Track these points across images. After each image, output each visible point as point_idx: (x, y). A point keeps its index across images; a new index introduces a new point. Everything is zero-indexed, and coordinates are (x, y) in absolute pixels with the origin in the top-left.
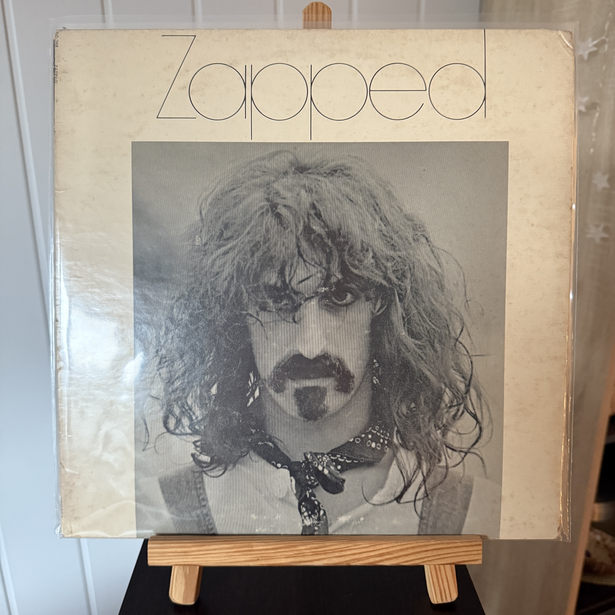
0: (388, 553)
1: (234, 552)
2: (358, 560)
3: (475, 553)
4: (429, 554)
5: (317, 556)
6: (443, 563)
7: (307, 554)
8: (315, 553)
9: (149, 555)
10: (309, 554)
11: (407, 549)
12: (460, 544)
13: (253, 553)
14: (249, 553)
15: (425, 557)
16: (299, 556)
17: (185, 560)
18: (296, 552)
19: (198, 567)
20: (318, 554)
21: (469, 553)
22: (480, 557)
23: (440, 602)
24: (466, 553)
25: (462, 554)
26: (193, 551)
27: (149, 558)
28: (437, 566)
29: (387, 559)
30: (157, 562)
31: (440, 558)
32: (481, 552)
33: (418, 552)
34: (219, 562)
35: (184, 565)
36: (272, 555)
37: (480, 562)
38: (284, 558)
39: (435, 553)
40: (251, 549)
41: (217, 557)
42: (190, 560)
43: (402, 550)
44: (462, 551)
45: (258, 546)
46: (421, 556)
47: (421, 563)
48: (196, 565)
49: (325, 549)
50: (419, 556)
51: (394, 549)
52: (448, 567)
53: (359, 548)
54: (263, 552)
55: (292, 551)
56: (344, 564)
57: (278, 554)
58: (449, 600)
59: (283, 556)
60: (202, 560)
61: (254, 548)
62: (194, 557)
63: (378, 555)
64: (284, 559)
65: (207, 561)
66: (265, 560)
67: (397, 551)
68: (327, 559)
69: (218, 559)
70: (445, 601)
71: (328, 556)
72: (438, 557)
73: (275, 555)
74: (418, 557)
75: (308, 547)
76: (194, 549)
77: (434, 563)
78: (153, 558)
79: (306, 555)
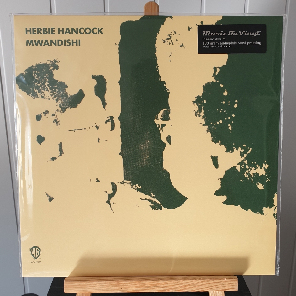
0: (189, 285)
1: (109, 285)
2: (174, 289)
3: (234, 284)
4: (210, 285)
5: (152, 286)
6: (218, 290)
9: (64, 287)
10: (148, 286)
11: (199, 282)
12: (226, 280)
13: (119, 285)
15: (208, 287)
16: (143, 287)
17: (84, 289)
18: (141, 285)
19: (90, 293)
21: (231, 284)
22: (237, 287)
24: (229, 285)
25: (227, 285)
26: (88, 285)
27: (65, 289)
28: (215, 292)
30: (69, 290)
32: (237, 284)
33: (204, 284)
34: (102, 290)
35: (83, 292)
37: (236, 290)
39: (213, 285)
40: (118, 283)
41: (100, 288)
42: (86, 289)
43: (196, 283)
44: (227, 283)
45: (121, 281)
46: (206, 287)
47: (206, 290)
49: (157, 283)
51: (192, 283)
52: (220, 292)
53: (174, 283)
55: (139, 284)
56: (166, 291)
57: (132, 286)
59: (134, 287)
60: (92, 289)
61: (120, 283)
62: (89, 288)
63: (184, 286)
65: (95, 290)
66: (125, 289)
67: (194, 284)
71: (158, 287)
72: (215, 287)
73: (130, 286)
74: (204, 287)
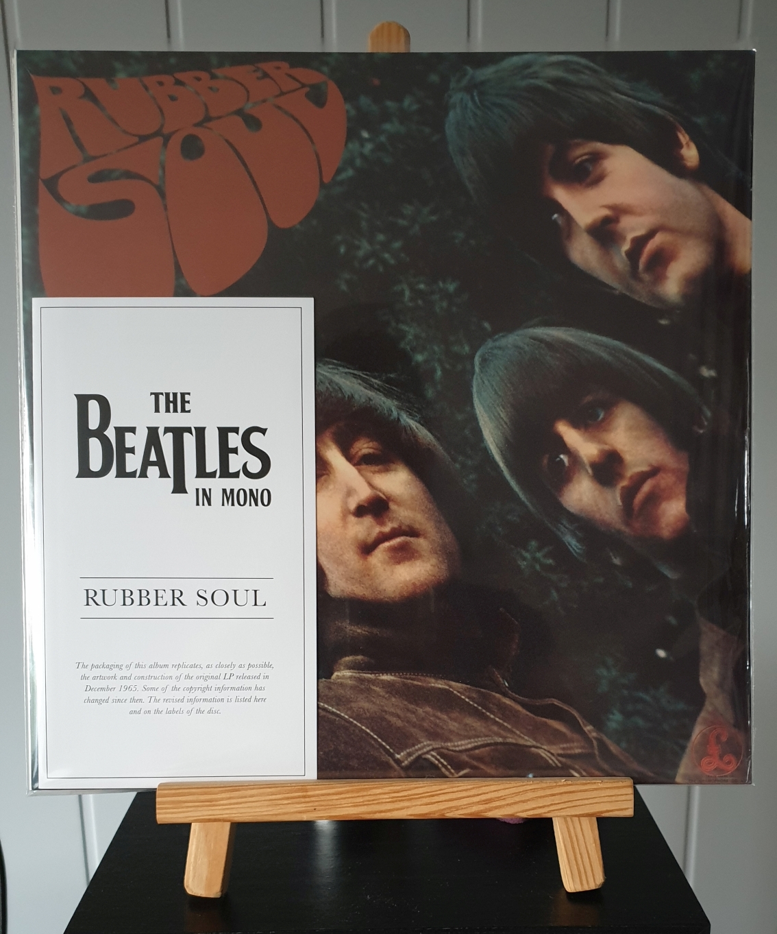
0: (499, 799)
1: (281, 799)
2: (457, 808)
3: (624, 798)
4: (557, 799)
5: (398, 803)
6: (578, 813)
7: (384, 801)
8: (396, 799)
9: (157, 806)
10: (388, 800)
11: (526, 791)
12: (601, 785)
13: (307, 800)
14: (303, 800)
15: (552, 805)
16: (373, 804)
17: (210, 813)
18: (367, 798)
19: (229, 824)
20: (400, 801)
21: (614, 798)
22: (631, 804)
23: (579, 889)
24: (609, 799)
25: (604, 800)
26: (222, 799)
27: (157, 811)
28: (568, 819)
29: (496, 808)
30: (170, 816)
31: (573, 807)
32: (632, 797)
33: (541, 797)
34: (260, 814)
35: (209, 820)
36: (335, 802)
37: (630, 812)
38: (352, 806)
39: (565, 798)
40: (304, 794)
41: (256, 807)
42: (217, 812)
43: (517, 794)
44: (603, 795)
45: (315, 790)
46: (545, 804)
47: (545, 813)
48: (225, 820)
49: (410, 792)
50: (541, 803)
51: (507, 792)
52: (586, 822)
53: (457, 791)
54: (323, 798)
55: (363, 796)
56: (436, 816)
57: (343, 801)
58: (592, 886)
59: (350, 805)
60: (235, 811)
61: (309, 793)
62: (224, 807)
63: (484, 801)
64: (352, 808)
65: (241, 813)
66: (325, 810)
67: (512, 795)
68: (413, 808)
69: (258, 810)
70: (586, 888)
71: (414, 804)
72: (570, 804)
73: (338, 802)
74: (541, 805)
75: (386, 789)
76: (224, 795)
77: (564, 814)
78: (164, 811)
79: (382, 803)
